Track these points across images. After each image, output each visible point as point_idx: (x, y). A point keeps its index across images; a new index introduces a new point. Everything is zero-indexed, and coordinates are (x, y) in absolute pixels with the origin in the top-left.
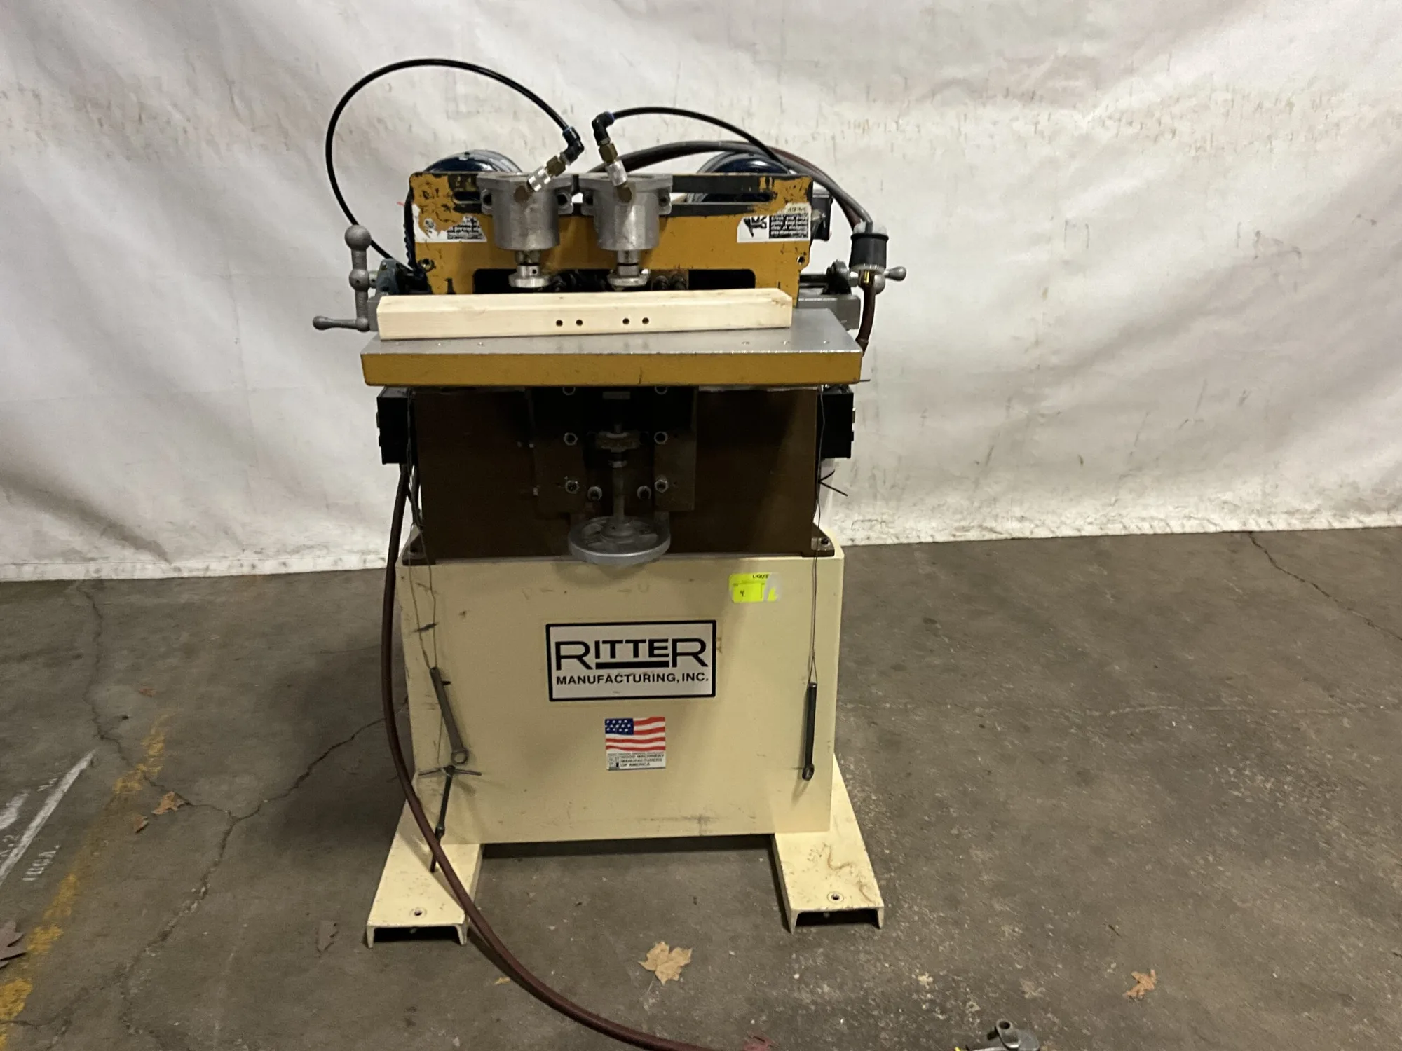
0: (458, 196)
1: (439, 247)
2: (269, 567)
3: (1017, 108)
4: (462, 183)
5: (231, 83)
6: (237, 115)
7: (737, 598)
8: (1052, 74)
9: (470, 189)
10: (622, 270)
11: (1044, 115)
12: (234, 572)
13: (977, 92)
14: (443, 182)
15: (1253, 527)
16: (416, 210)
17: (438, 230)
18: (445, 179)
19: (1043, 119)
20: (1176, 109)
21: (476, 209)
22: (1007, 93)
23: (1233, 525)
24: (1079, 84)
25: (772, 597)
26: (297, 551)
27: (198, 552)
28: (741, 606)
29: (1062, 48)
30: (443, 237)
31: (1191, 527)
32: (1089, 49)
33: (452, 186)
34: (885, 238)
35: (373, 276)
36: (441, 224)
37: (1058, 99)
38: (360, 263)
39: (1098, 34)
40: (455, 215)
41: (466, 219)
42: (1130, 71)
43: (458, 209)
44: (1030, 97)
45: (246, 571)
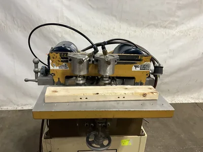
0: (62, 58)
1: (56, 70)
2: (19, 108)
3: (162, 29)
4: (63, 55)
5: (14, 18)
6: (15, 24)
7: (122, 145)
8: (169, 23)
9: (65, 56)
10: (105, 79)
11: (167, 30)
12: (13, 109)
13: (156, 26)
14: (58, 55)
15: (196, 102)
16: (51, 61)
17: (56, 66)
18: (59, 54)
19: (167, 31)
20: (190, 31)
21: (67, 61)
22: (161, 26)
23: (193, 102)
24: (174, 26)
25: (130, 144)
26: (25, 105)
27: (5, 105)
28: (123, 146)
29: (171, 19)
30: (58, 68)
31: (186, 102)
32: (176, 19)
33: (60, 56)
34: (163, 67)
35: (39, 70)
36: (58, 65)
37: (170, 28)
38: (36, 67)
39: (178, 17)
40: (61, 63)
41: (64, 64)
42: (183, 24)
43: (62, 61)
44: (165, 27)
45: (15, 109)
